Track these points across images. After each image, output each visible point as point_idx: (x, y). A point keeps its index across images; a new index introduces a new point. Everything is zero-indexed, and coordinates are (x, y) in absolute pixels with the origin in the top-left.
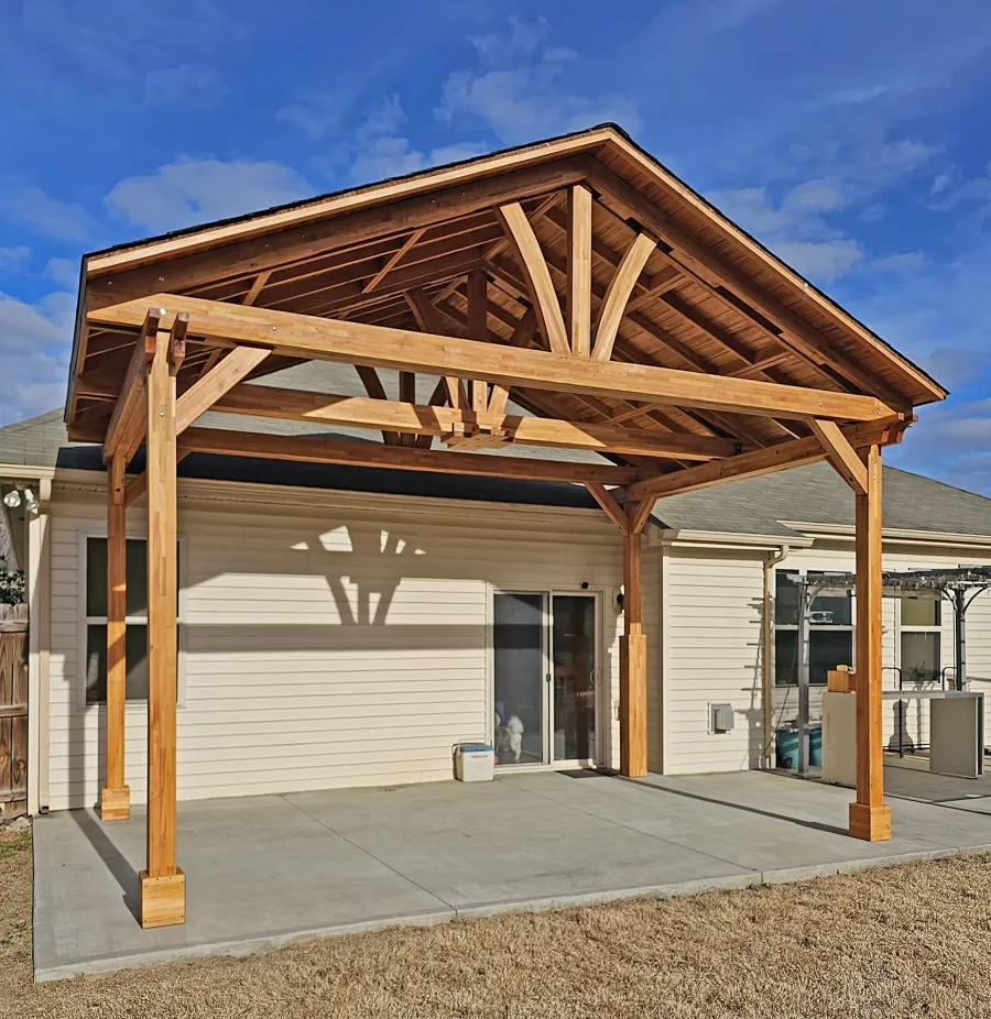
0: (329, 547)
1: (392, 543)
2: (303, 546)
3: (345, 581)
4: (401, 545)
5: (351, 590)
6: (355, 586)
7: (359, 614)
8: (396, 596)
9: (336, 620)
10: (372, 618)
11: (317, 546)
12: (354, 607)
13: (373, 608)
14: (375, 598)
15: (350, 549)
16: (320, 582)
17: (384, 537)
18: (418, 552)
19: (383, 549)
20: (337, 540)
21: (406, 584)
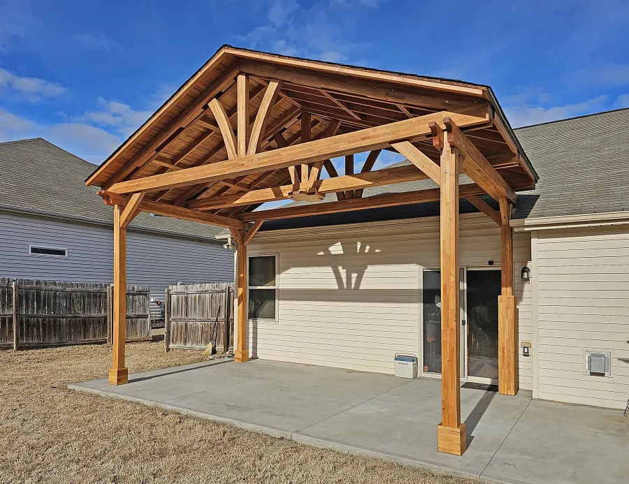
0: (332, 253)
1: (363, 248)
2: (322, 253)
3: (340, 268)
4: (368, 247)
5: (343, 272)
6: (345, 270)
7: (347, 283)
8: (365, 275)
9: (336, 287)
10: (353, 286)
11: (328, 253)
12: (345, 281)
13: (353, 281)
14: (354, 276)
15: (342, 252)
16: (329, 269)
17: (359, 246)
18: (377, 251)
19: (358, 251)
20: (336, 249)
21: (370, 268)
